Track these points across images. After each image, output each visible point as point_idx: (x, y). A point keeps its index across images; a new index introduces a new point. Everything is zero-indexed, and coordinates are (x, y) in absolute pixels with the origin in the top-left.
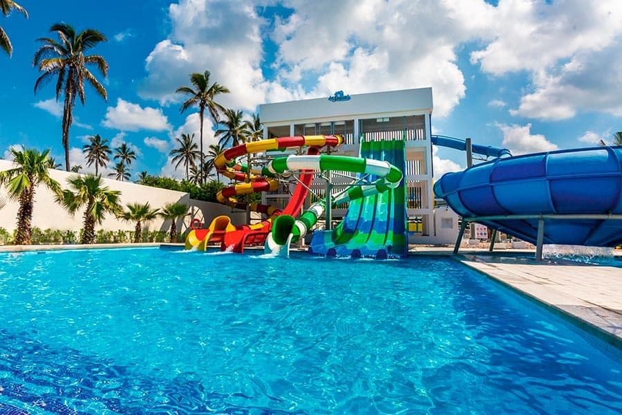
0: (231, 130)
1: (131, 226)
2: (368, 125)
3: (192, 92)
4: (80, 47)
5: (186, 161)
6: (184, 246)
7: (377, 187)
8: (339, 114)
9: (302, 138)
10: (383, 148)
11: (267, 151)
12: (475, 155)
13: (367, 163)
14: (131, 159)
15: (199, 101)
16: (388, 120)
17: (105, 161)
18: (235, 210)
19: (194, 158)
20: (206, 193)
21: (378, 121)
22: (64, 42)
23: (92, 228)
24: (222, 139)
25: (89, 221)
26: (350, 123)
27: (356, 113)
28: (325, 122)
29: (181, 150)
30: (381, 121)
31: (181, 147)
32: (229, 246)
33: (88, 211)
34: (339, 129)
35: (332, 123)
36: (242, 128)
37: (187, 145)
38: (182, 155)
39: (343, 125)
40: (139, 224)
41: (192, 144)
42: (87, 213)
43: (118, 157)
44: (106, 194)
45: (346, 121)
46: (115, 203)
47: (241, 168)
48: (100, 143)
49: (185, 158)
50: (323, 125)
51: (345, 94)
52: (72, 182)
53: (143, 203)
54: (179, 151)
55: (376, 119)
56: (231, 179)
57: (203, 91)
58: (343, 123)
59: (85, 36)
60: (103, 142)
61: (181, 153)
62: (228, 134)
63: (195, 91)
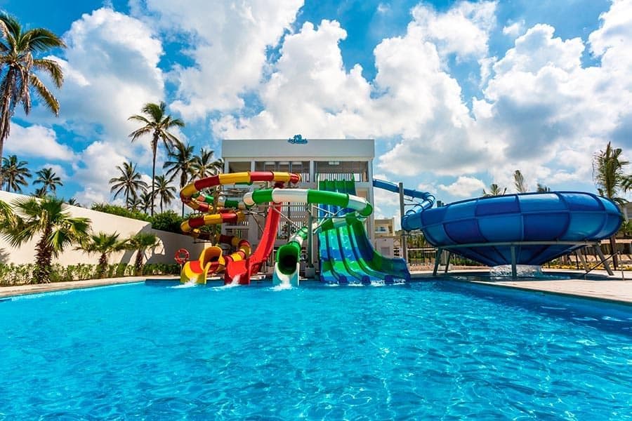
0: (180, 163)
1: (93, 259)
2: (322, 166)
3: (146, 120)
4: (27, 46)
5: (127, 190)
6: (179, 280)
7: (346, 220)
8: (297, 155)
9: (271, 174)
10: (336, 186)
11: (236, 184)
12: (405, 197)
13: (350, 198)
14: (56, 185)
15: (153, 131)
16: (338, 164)
17: (19, 185)
18: (198, 240)
19: (137, 188)
20: (160, 223)
21: (330, 163)
22: (5, 35)
23: (48, 263)
24: (170, 171)
25: (44, 255)
26: (306, 164)
27: (312, 156)
28: (284, 161)
29: (121, 179)
30: (333, 164)
31: (122, 176)
32: (233, 277)
33: (42, 241)
34: (296, 168)
35: (290, 162)
36: (191, 161)
37: (129, 175)
38: (123, 183)
39: (300, 165)
40: (104, 256)
41: (135, 174)
42: (42, 244)
43: (39, 182)
44: (69, 220)
45: (302, 162)
46: (85, 233)
47: (204, 199)
48: (17, 165)
49: (126, 187)
50: (281, 163)
51: (303, 138)
52: (21, 206)
53: (109, 233)
54: (120, 180)
55: (328, 162)
56: (195, 210)
57: (158, 121)
58: (300, 163)
59: (35, 35)
60: (21, 164)
61: (121, 182)
62: (177, 167)
63: (148, 120)
